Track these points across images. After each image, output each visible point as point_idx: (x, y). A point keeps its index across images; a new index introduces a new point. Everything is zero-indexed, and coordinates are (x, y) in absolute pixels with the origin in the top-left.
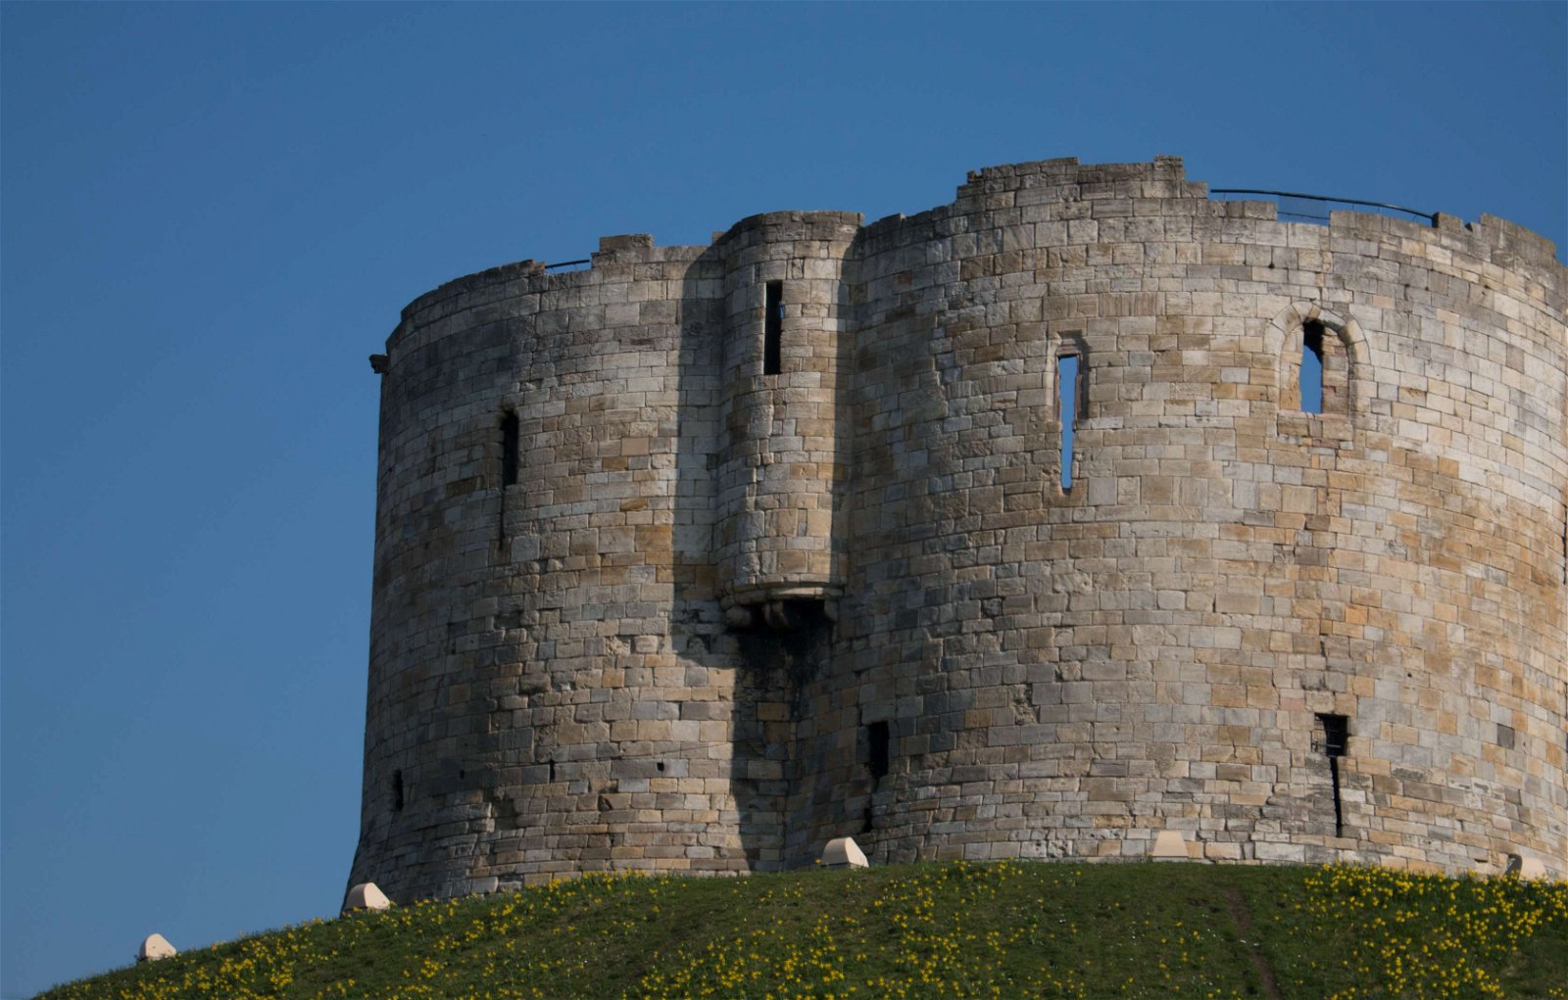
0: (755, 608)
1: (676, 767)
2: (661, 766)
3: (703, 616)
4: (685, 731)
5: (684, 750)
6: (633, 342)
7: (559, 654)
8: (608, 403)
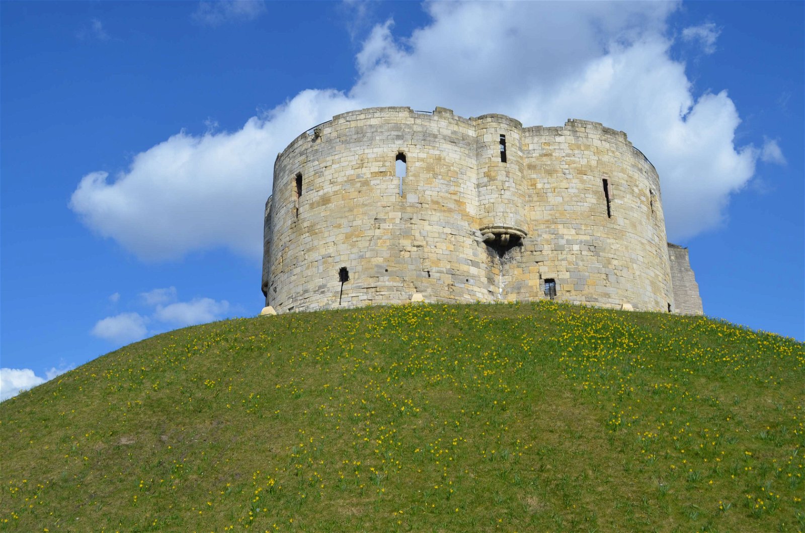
0: (498, 235)
1: (471, 281)
2: (467, 280)
3: (476, 234)
4: (473, 270)
5: (473, 277)
6: (450, 141)
7: (429, 236)
8: (442, 158)
